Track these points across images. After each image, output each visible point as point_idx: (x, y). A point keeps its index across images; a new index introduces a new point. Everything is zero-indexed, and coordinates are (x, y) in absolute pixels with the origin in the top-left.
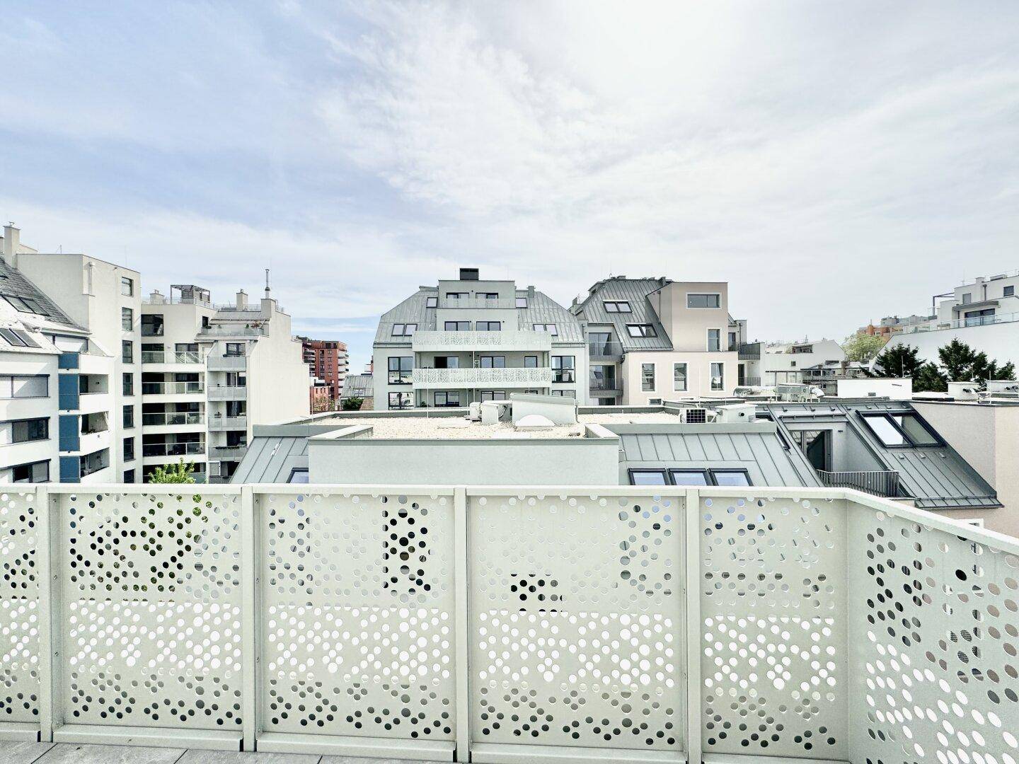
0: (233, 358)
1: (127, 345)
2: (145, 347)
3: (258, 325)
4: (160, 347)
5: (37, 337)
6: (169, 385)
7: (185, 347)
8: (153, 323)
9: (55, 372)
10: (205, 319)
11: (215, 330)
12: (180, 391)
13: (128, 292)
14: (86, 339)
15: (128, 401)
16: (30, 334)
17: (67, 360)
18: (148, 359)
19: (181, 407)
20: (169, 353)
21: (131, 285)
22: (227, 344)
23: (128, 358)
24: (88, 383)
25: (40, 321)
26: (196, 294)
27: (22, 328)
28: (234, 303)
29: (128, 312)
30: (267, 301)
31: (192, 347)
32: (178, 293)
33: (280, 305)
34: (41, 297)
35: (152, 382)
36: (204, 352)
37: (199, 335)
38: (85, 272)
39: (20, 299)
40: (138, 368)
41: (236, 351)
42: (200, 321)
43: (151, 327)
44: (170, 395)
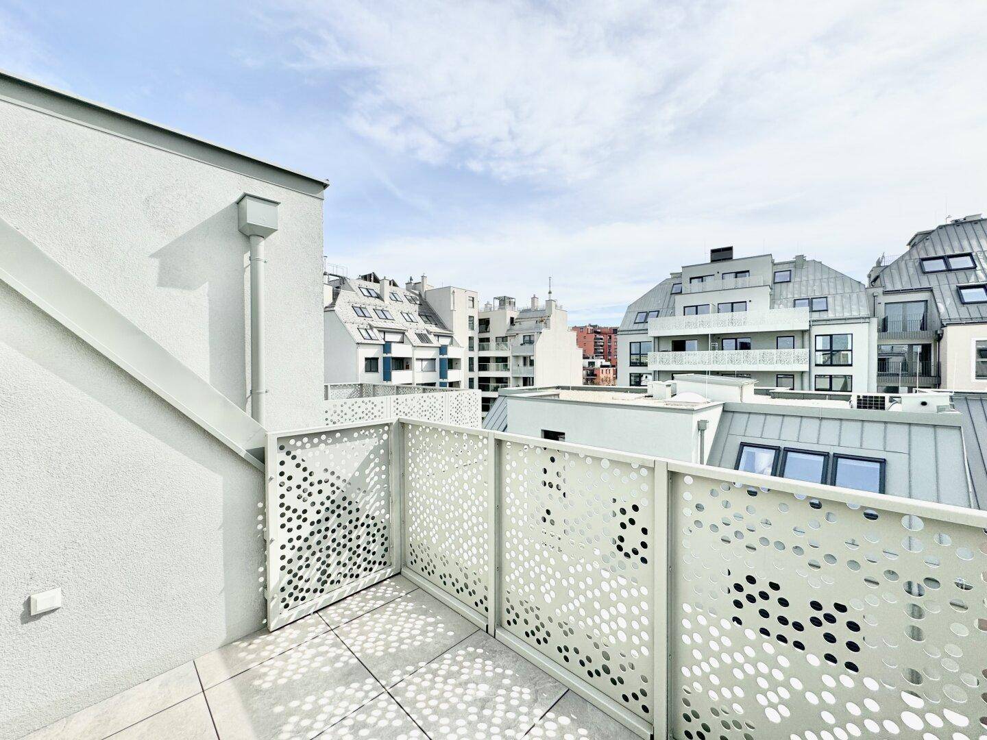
0: (527, 346)
1: (471, 339)
2: (481, 340)
3: (542, 319)
4: (488, 340)
5: (431, 337)
6: (492, 365)
7: (501, 340)
8: (485, 323)
9: (438, 357)
10: (512, 319)
11: (517, 326)
12: (497, 370)
13: (472, 306)
14: (452, 337)
15: (471, 375)
16: (428, 335)
17: (443, 350)
18: (482, 348)
19: (499, 380)
20: (493, 344)
21: (473, 301)
22: (524, 336)
23: (471, 348)
24: (452, 363)
25: (433, 328)
26: (507, 301)
27: (425, 332)
28: (529, 306)
29: (471, 318)
30: (549, 302)
31: (504, 339)
32: (497, 302)
33: (559, 303)
34: (434, 314)
35: (484, 363)
36: (510, 341)
37: (508, 330)
38: (452, 296)
39: (426, 316)
40: (476, 354)
41: (529, 341)
42: (508, 321)
43: (484, 326)
44: (493, 372)
